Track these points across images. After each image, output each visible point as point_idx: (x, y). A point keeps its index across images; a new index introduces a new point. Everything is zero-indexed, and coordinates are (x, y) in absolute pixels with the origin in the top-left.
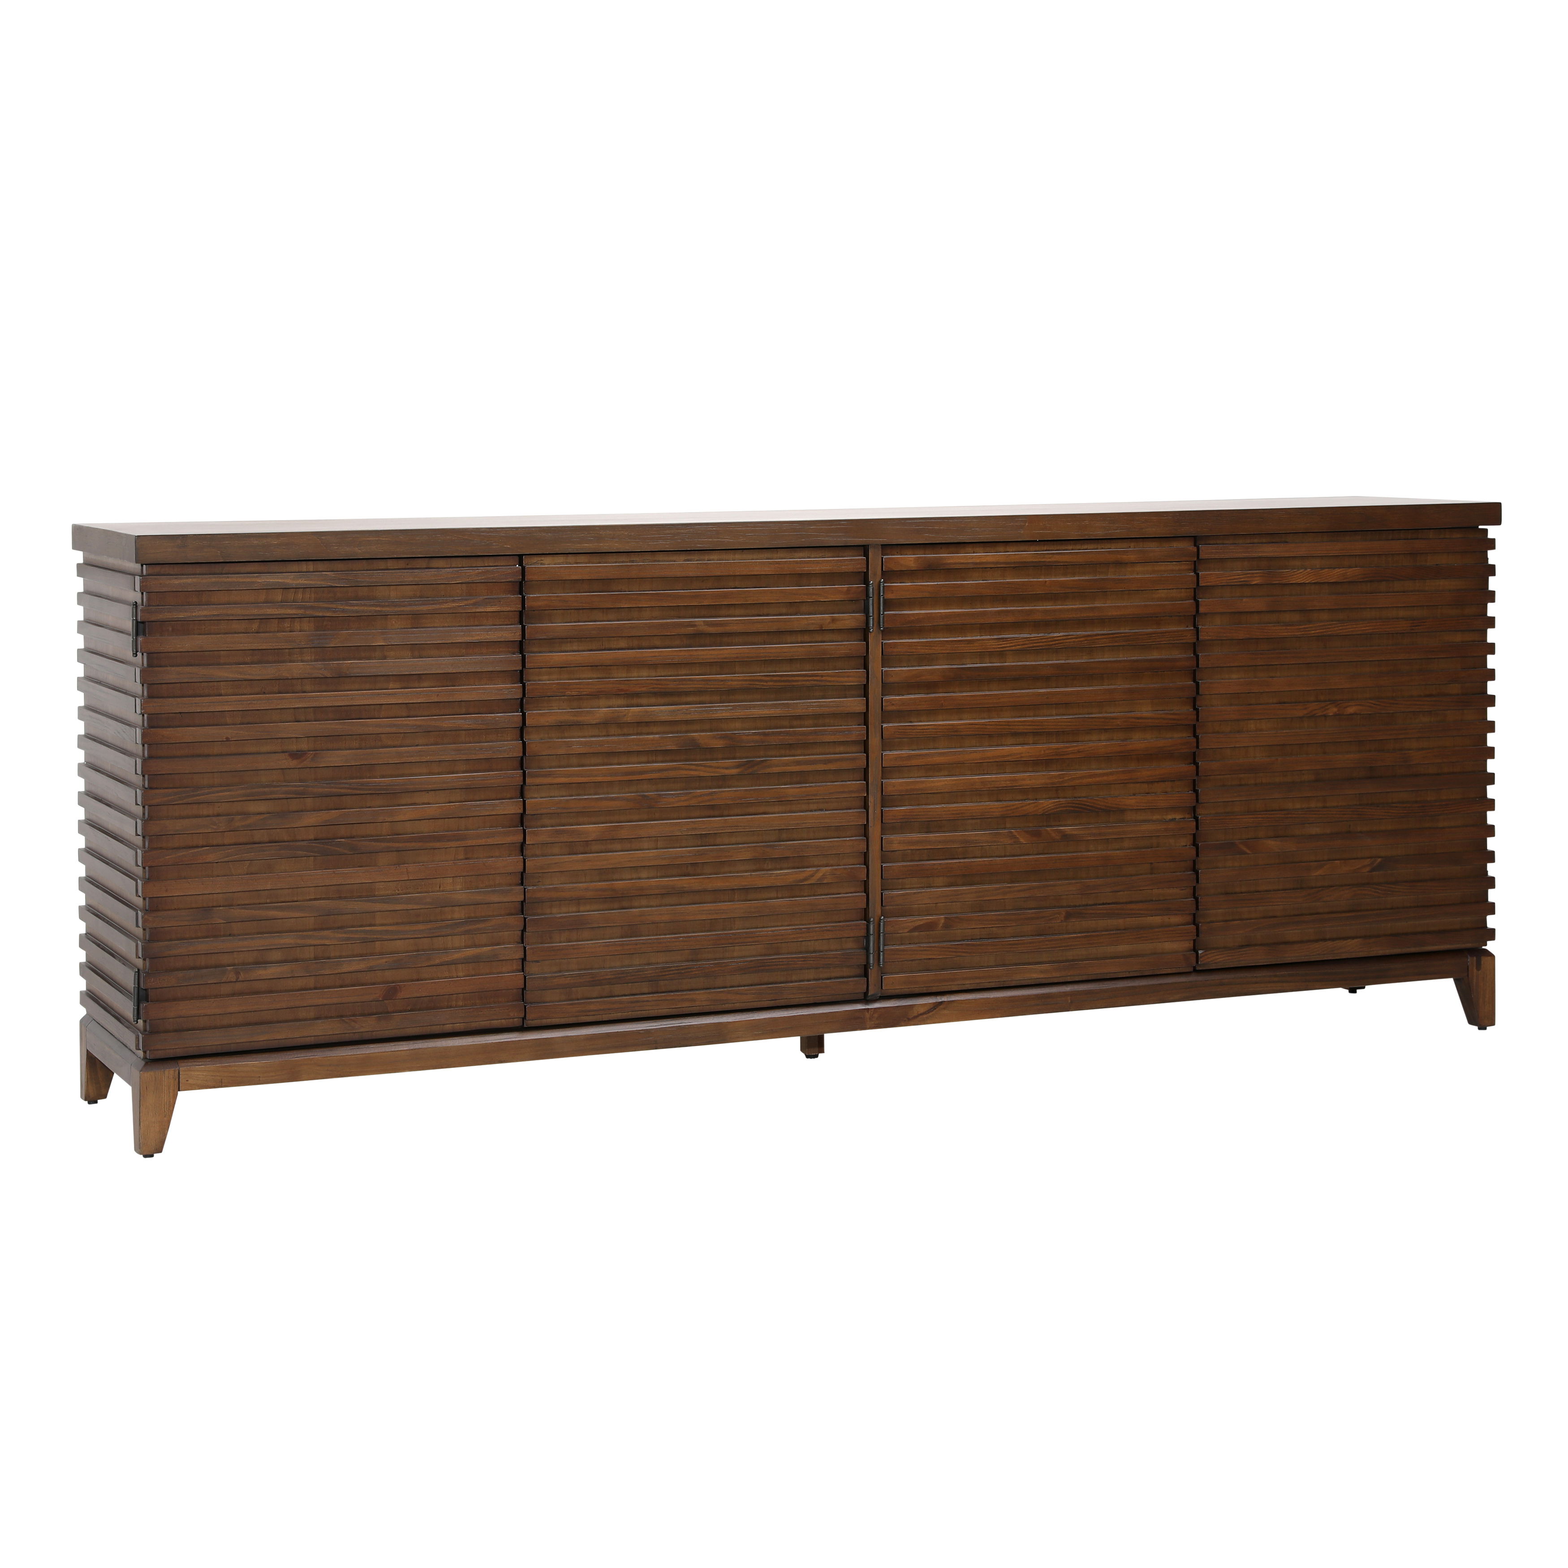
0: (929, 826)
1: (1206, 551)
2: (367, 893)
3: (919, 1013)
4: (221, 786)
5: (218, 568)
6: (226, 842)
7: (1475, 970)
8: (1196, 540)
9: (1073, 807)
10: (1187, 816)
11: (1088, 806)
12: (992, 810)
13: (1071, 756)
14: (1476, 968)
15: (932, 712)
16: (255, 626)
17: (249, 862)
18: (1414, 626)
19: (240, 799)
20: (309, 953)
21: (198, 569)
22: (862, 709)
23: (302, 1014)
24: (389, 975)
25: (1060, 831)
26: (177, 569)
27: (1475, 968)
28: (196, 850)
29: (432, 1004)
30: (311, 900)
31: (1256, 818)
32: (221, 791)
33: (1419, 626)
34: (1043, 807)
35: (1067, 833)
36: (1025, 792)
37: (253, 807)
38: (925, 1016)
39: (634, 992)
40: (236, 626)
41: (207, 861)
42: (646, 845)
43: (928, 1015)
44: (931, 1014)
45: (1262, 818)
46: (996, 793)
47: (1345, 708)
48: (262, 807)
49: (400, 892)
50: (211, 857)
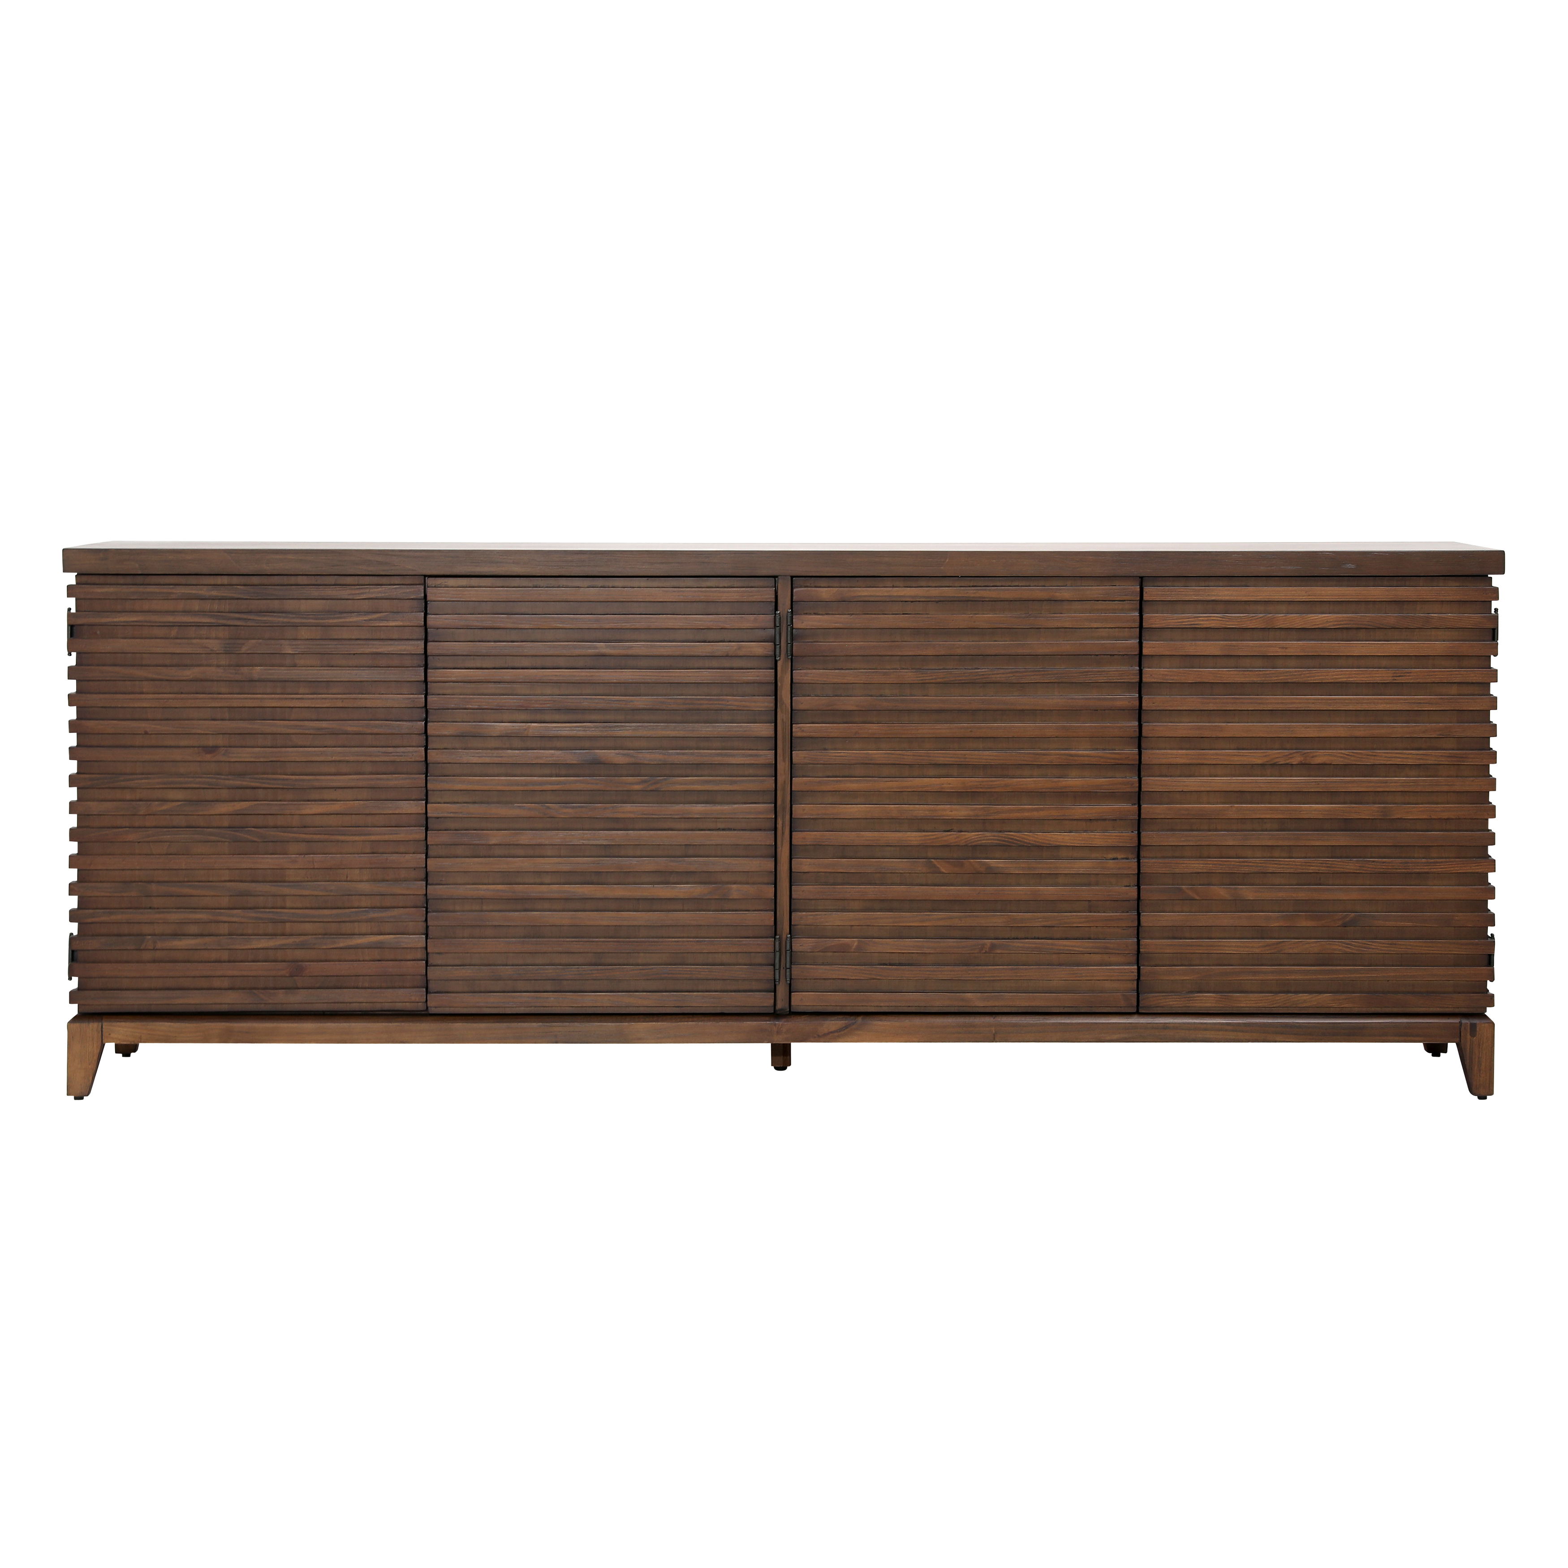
0: (843, 851)
1: (1151, 592)
2: (278, 878)
3: (830, 1030)
4: (143, 774)
5: (139, 579)
6: (148, 824)
7: (1469, 1036)
8: (1142, 581)
9: (998, 840)
10: (1130, 856)
11: (1016, 840)
12: (909, 839)
13: (997, 790)
14: (1470, 1034)
15: (846, 741)
16: (174, 632)
17: (168, 843)
18: (1396, 676)
19: (161, 786)
20: (224, 929)
21: (121, 580)
22: (771, 733)
23: (217, 983)
24: (299, 954)
25: (985, 863)
26: (102, 579)
27: (1468, 1034)
28: (117, 830)
29: (339, 983)
30: (225, 881)
31: (1206, 864)
32: (141, 779)
33: (1402, 676)
34: (966, 839)
35: (992, 865)
36: (950, 824)
37: (172, 794)
38: (836, 1034)
39: (537, 989)
40: (157, 631)
41: (127, 840)
42: (549, 853)
43: (839, 1033)
44: (842, 1033)
45: (1213, 864)
46: (917, 824)
47: (1313, 757)
48: (180, 795)
49: (309, 879)
50: (132, 837)
